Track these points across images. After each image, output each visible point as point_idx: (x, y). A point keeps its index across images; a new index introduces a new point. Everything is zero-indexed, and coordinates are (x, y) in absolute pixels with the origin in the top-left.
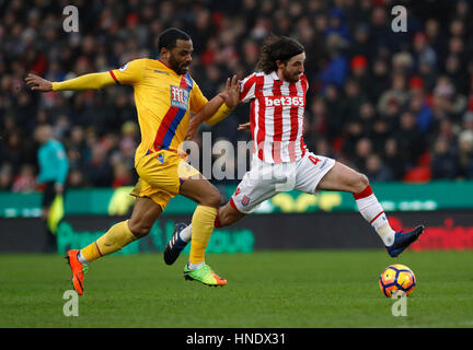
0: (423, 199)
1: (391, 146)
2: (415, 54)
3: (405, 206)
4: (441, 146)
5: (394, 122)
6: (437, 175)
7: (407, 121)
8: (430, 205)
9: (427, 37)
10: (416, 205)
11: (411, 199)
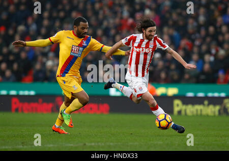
0: (29, 90)
1: (15, 66)
2: (27, 26)
3: (21, 93)
4: (38, 66)
5: (17, 55)
6: (36, 79)
7: (23, 55)
8: (32, 93)
9: (33, 19)
10: (26, 93)
11: (24, 90)
